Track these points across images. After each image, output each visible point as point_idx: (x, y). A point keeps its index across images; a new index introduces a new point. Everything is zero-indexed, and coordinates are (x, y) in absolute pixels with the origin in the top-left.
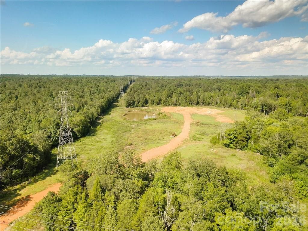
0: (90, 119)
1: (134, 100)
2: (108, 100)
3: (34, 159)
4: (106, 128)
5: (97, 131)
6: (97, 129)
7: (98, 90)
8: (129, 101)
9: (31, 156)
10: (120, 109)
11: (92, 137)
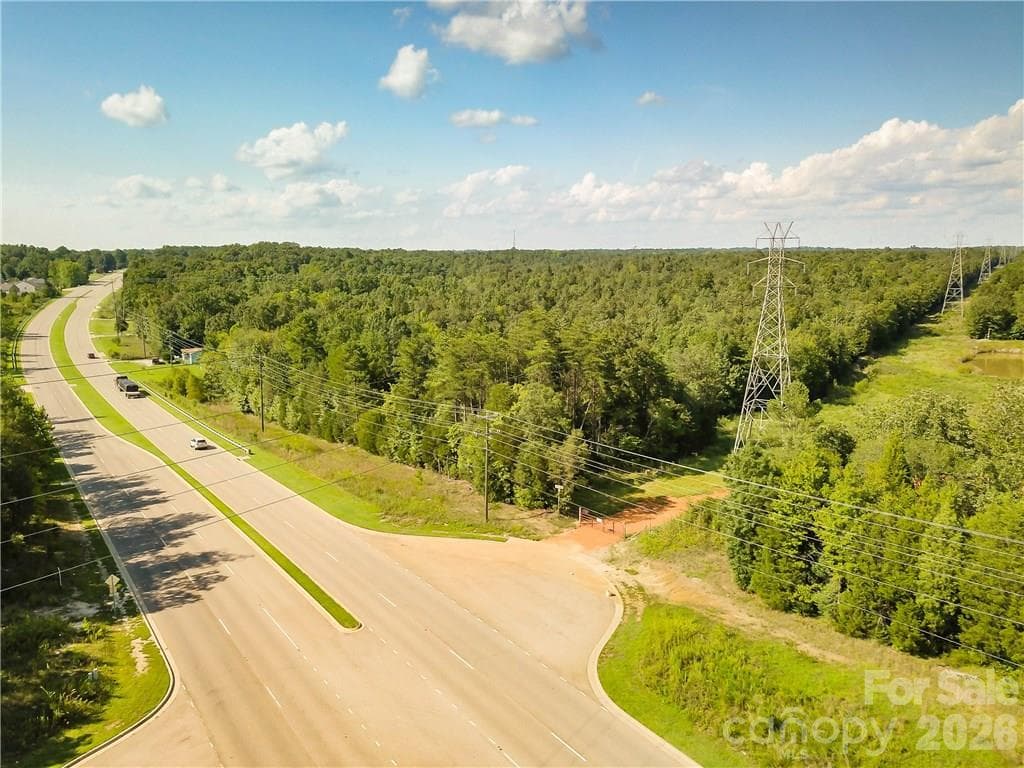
0: (832, 353)
1: (1010, 309)
2: (898, 306)
3: (675, 414)
4: (890, 390)
5: (854, 393)
6: (856, 389)
7: (860, 278)
8: (985, 312)
9: (669, 403)
10: (944, 343)
11: (840, 406)
